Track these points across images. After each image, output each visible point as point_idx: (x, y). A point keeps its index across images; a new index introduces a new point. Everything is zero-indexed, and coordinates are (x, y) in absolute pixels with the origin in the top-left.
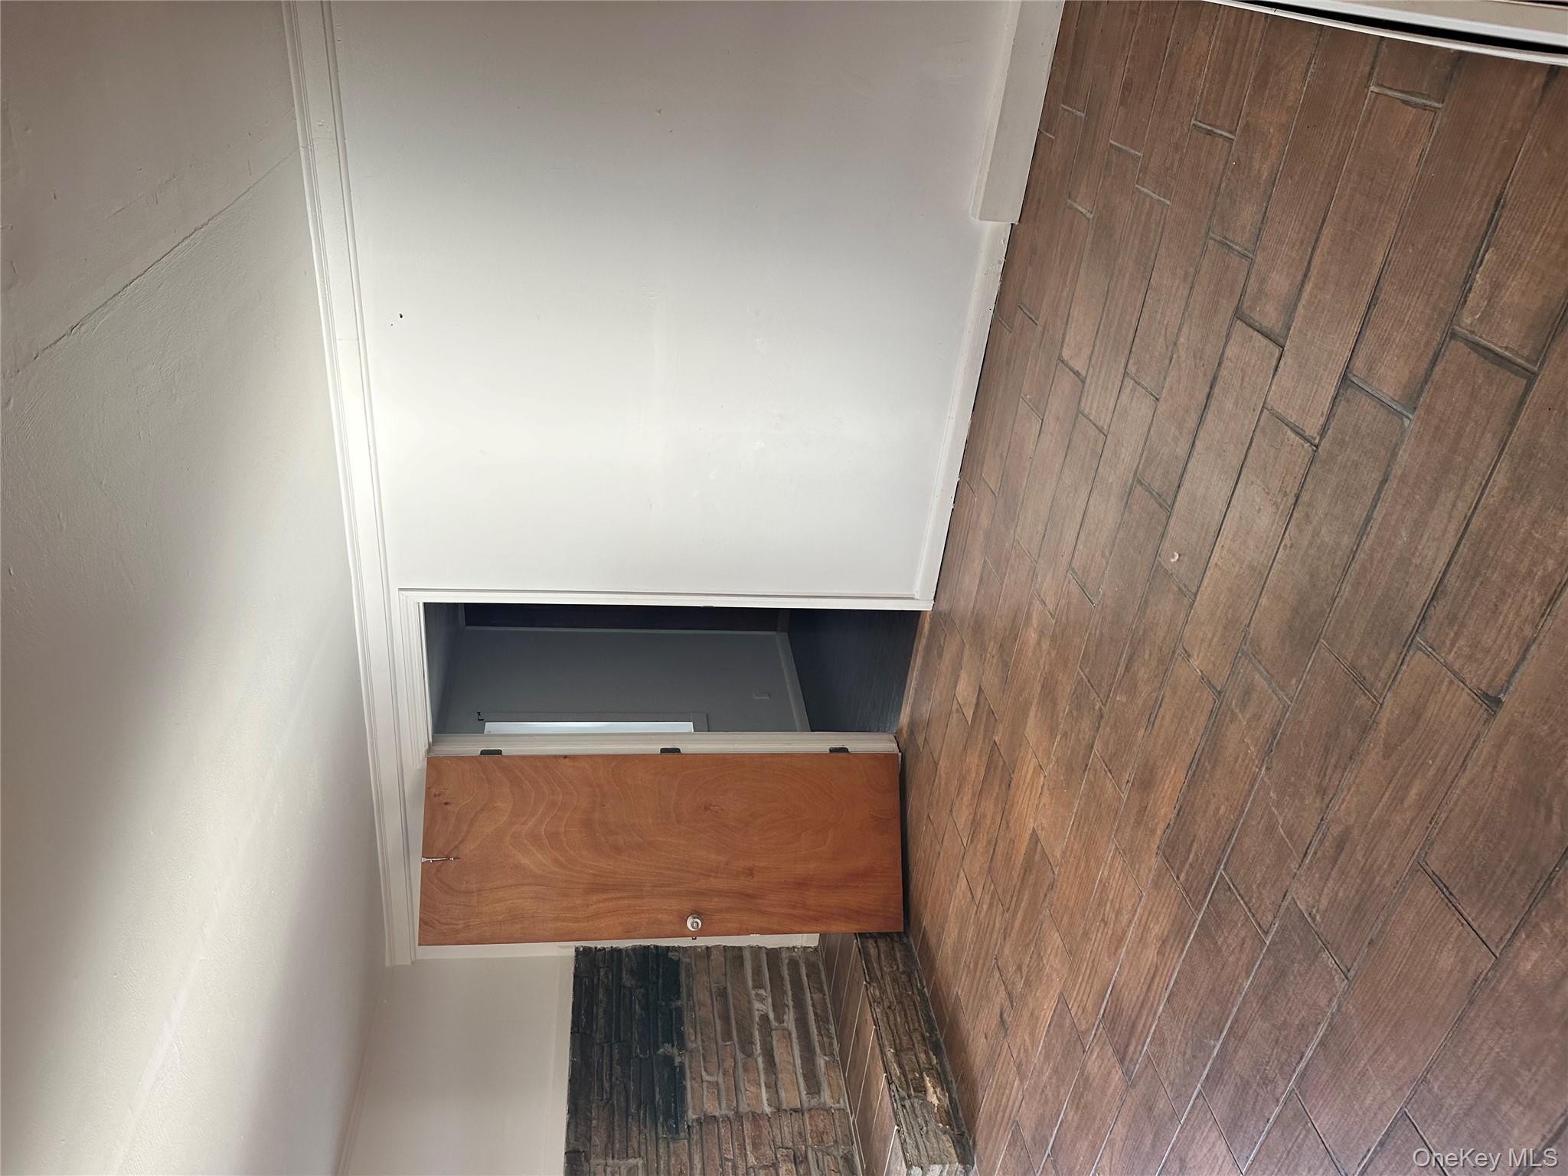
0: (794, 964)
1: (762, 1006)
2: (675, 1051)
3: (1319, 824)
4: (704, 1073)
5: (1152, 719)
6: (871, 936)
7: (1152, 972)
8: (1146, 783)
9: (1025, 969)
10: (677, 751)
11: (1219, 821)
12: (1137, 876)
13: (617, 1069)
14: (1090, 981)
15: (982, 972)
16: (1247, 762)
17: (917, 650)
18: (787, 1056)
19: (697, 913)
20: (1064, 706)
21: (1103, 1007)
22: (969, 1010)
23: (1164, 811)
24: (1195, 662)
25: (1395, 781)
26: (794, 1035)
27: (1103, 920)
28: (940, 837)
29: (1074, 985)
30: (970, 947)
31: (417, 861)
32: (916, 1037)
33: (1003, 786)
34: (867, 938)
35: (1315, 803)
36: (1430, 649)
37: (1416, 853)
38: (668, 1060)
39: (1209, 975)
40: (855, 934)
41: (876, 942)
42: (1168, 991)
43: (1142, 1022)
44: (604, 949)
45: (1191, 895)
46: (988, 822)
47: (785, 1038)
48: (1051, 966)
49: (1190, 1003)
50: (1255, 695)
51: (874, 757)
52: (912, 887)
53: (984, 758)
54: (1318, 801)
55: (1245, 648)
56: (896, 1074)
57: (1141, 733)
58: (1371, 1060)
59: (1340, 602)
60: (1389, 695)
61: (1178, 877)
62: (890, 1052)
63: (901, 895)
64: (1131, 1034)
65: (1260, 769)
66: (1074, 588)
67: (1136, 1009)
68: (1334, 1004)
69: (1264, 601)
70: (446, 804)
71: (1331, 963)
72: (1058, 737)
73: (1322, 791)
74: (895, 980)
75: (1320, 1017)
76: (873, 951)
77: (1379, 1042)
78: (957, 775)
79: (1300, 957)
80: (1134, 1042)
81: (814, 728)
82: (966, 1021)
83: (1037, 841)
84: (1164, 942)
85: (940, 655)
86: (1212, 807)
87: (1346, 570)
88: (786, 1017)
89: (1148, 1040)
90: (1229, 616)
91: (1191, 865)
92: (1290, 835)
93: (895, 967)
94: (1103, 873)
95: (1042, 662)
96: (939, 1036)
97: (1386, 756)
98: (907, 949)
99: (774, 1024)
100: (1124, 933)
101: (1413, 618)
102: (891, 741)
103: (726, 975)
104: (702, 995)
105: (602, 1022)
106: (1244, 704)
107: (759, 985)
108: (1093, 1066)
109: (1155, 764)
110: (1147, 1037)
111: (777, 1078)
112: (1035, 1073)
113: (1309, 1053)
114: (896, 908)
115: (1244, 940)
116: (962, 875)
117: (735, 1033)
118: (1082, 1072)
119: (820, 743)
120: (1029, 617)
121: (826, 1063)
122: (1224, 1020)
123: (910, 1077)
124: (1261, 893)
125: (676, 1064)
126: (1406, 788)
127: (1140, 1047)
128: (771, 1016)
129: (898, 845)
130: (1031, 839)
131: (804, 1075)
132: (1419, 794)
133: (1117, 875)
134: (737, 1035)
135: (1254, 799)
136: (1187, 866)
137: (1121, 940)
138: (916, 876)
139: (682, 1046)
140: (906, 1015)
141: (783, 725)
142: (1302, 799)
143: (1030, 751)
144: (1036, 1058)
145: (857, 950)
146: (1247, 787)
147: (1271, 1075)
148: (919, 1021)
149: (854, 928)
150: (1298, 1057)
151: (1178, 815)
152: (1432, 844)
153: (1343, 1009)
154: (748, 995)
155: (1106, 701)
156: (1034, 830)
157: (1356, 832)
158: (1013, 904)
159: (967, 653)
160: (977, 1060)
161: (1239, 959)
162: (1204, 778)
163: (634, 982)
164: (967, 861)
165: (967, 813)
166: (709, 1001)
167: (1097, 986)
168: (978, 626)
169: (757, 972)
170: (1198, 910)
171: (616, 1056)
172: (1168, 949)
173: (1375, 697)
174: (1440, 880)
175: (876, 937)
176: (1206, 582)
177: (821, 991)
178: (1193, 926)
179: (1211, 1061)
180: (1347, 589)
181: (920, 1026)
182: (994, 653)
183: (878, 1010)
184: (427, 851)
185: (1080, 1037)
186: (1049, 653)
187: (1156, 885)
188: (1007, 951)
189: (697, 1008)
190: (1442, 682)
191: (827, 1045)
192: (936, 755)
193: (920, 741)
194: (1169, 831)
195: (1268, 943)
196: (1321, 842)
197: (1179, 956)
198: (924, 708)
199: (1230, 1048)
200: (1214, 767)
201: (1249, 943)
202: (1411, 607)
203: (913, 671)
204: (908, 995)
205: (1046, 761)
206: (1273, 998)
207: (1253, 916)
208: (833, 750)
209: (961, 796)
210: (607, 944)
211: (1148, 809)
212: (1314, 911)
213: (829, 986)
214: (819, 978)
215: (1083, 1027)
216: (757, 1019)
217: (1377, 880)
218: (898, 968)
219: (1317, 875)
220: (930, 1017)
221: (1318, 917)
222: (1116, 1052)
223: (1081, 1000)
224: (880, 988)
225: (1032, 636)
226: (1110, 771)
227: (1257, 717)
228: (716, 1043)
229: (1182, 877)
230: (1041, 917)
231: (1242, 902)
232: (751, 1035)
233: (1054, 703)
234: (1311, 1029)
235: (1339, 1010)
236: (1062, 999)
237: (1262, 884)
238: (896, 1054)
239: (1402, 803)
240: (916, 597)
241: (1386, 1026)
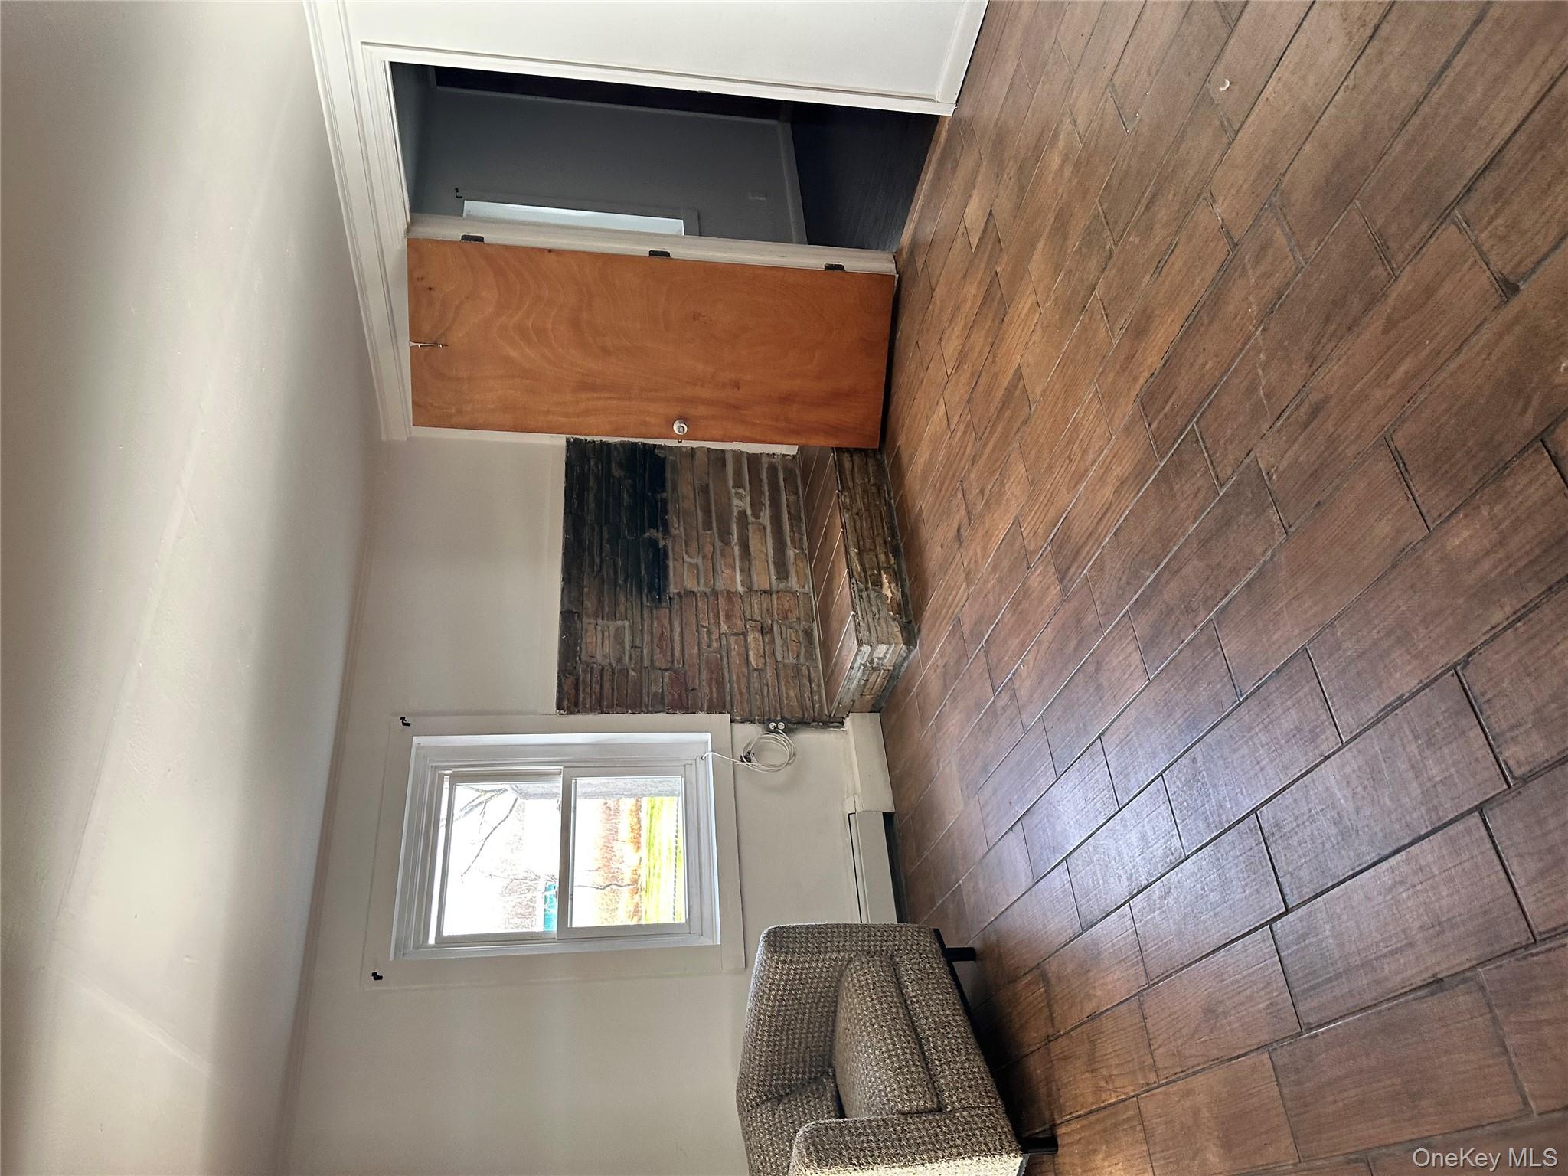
0: (773, 469)
1: (741, 502)
2: (660, 535)
3: (1300, 390)
4: (685, 556)
5: (1161, 265)
6: (848, 450)
7: (1106, 507)
8: (1139, 331)
9: (987, 493)
10: (667, 255)
11: (1203, 376)
12: (1111, 421)
13: (607, 547)
14: (1046, 509)
15: (946, 491)
16: (1245, 320)
17: (930, 161)
18: (762, 547)
19: (684, 419)
20: (1074, 242)
21: (1054, 533)
22: (930, 521)
23: (1151, 359)
24: (1218, 209)
25: (1387, 357)
26: (769, 530)
27: (1069, 457)
28: (925, 364)
29: (1030, 511)
30: (939, 468)
31: (406, 344)
32: (879, 540)
33: (997, 322)
34: (844, 452)
35: (1301, 369)
36: (1464, 225)
37: (1386, 429)
38: (654, 543)
39: (1159, 515)
40: (833, 448)
41: (851, 457)
42: (1117, 525)
43: (1088, 548)
44: (594, 442)
45: (1158, 443)
46: (976, 354)
47: (760, 531)
48: (1012, 493)
49: (1135, 539)
50: (1271, 252)
51: (870, 277)
52: (892, 408)
53: (982, 290)
54: (1305, 368)
55: (1273, 199)
56: (857, 570)
57: (1147, 278)
58: (1290, 603)
59: (1388, 159)
60: (1408, 268)
61: (1150, 425)
62: (854, 552)
63: (880, 416)
64: (1075, 558)
65: (1257, 329)
66: (1110, 108)
67: (1084, 538)
68: (1269, 553)
69: (1307, 148)
70: (430, 289)
71: (1275, 519)
72: (1062, 274)
73: (1311, 358)
74: (865, 491)
75: (1253, 563)
76: (847, 465)
77: (1299, 591)
78: (952, 303)
79: (1248, 510)
80: (1075, 565)
81: (811, 242)
82: (926, 531)
83: (1021, 377)
84: (1122, 483)
85: (954, 170)
86: (1200, 361)
87: (1404, 124)
88: (762, 514)
89: (1090, 565)
90: (1267, 161)
91: (1165, 415)
92: (1268, 396)
93: (867, 480)
94: (1078, 412)
95: (1060, 190)
96: (899, 541)
97: (1386, 331)
98: (880, 465)
99: (751, 519)
100: (1087, 471)
101: (1458, 188)
102: (890, 261)
103: (708, 474)
104: (685, 490)
105: (592, 506)
106: (1257, 260)
107: (739, 485)
108: (1035, 581)
109: (1153, 312)
110: (1089, 562)
111: (750, 564)
112: (982, 581)
113: (1234, 592)
114: (873, 427)
115: (1199, 489)
116: (942, 402)
117: (714, 525)
118: (1024, 584)
119: (815, 258)
120: (1056, 136)
121: (796, 555)
122: (1163, 556)
123: (869, 573)
124: (1226, 449)
125: (661, 546)
126: (1395, 366)
127: (1080, 571)
128: (749, 512)
129: (882, 366)
130: (1015, 374)
131: (775, 563)
132: (1406, 373)
133: (1092, 417)
134: (717, 527)
135: (1243, 359)
136: (1161, 416)
137: (1082, 477)
138: (899, 397)
139: (666, 531)
140: (871, 522)
141: (779, 236)
142: (1290, 365)
143: (1031, 287)
144: (985, 568)
145: (833, 463)
146: (1239, 345)
147: (1194, 606)
148: (883, 528)
149: (833, 443)
150: (1223, 594)
151: (1165, 365)
152: (1403, 422)
153: (1275, 559)
154: (729, 493)
155: (1119, 241)
156: (1019, 367)
157: (1332, 404)
158: (986, 435)
159: (983, 170)
160: (932, 564)
161: (1190, 506)
162: (1199, 331)
163: (622, 474)
164: (950, 387)
165: (956, 343)
166: (692, 496)
167: (1052, 514)
168: (1000, 142)
169: (738, 473)
170: (1162, 457)
171: (606, 536)
172: (1125, 489)
173: (1392, 269)
174: (1400, 456)
175: (852, 452)
176: (1251, 118)
177: (797, 493)
178: (1154, 471)
179: (1142, 589)
180: (1399, 146)
181: (884, 532)
182: (1011, 174)
183: (847, 516)
184: (414, 336)
185: (1027, 556)
186: (1070, 181)
187: (1127, 430)
188: (972, 475)
189: (681, 501)
190: (1465, 262)
191: (797, 539)
192: (934, 281)
193: (920, 263)
194: (1152, 380)
195: (1221, 494)
196: (1297, 408)
197: (1135, 497)
198: (929, 229)
199: (1163, 581)
200: (1210, 323)
201: (1203, 492)
202: (1460, 176)
203: (922, 186)
204: (876, 505)
205: (1044, 298)
206: (1213, 542)
207: (1214, 468)
208: (829, 267)
209: (953, 326)
210: (597, 439)
211: (1136, 356)
212: (1273, 470)
213: (804, 492)
214: (795, 482)
215: (1032, 548)
216: (735, 514)
217: (1340, 449)
218: (869, 480)
219: (1284, 438)
220: (893, 524)
221: (1274, 477)
222: (1058, 571)
223: (1034, 525)
224: (851, 497)
225: (1055, 160)
226: (1107, 315)
227: (1267, 275)
228: (698, 532)
229: (1154, 426)
230: (1011, 448)
231: (1206, 455)
232: (729, 527)
233: (1065, 237)
234: (1241, 572)
235: (1271, 559)
236: (1017, 523)
237: (1230, 441)
238: (860, 554)
239: (1387, 379)
240: (937, 99)
241: (1310, 578)
